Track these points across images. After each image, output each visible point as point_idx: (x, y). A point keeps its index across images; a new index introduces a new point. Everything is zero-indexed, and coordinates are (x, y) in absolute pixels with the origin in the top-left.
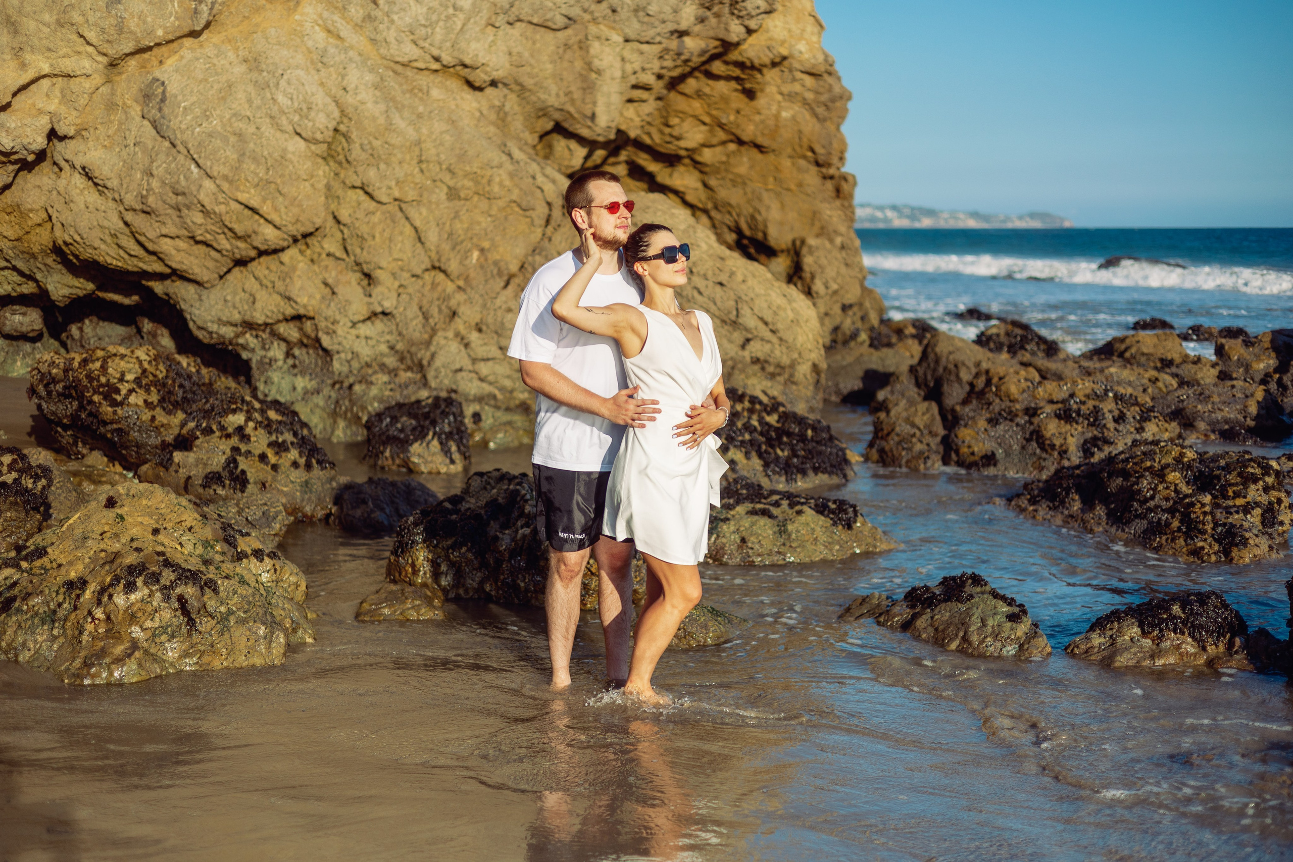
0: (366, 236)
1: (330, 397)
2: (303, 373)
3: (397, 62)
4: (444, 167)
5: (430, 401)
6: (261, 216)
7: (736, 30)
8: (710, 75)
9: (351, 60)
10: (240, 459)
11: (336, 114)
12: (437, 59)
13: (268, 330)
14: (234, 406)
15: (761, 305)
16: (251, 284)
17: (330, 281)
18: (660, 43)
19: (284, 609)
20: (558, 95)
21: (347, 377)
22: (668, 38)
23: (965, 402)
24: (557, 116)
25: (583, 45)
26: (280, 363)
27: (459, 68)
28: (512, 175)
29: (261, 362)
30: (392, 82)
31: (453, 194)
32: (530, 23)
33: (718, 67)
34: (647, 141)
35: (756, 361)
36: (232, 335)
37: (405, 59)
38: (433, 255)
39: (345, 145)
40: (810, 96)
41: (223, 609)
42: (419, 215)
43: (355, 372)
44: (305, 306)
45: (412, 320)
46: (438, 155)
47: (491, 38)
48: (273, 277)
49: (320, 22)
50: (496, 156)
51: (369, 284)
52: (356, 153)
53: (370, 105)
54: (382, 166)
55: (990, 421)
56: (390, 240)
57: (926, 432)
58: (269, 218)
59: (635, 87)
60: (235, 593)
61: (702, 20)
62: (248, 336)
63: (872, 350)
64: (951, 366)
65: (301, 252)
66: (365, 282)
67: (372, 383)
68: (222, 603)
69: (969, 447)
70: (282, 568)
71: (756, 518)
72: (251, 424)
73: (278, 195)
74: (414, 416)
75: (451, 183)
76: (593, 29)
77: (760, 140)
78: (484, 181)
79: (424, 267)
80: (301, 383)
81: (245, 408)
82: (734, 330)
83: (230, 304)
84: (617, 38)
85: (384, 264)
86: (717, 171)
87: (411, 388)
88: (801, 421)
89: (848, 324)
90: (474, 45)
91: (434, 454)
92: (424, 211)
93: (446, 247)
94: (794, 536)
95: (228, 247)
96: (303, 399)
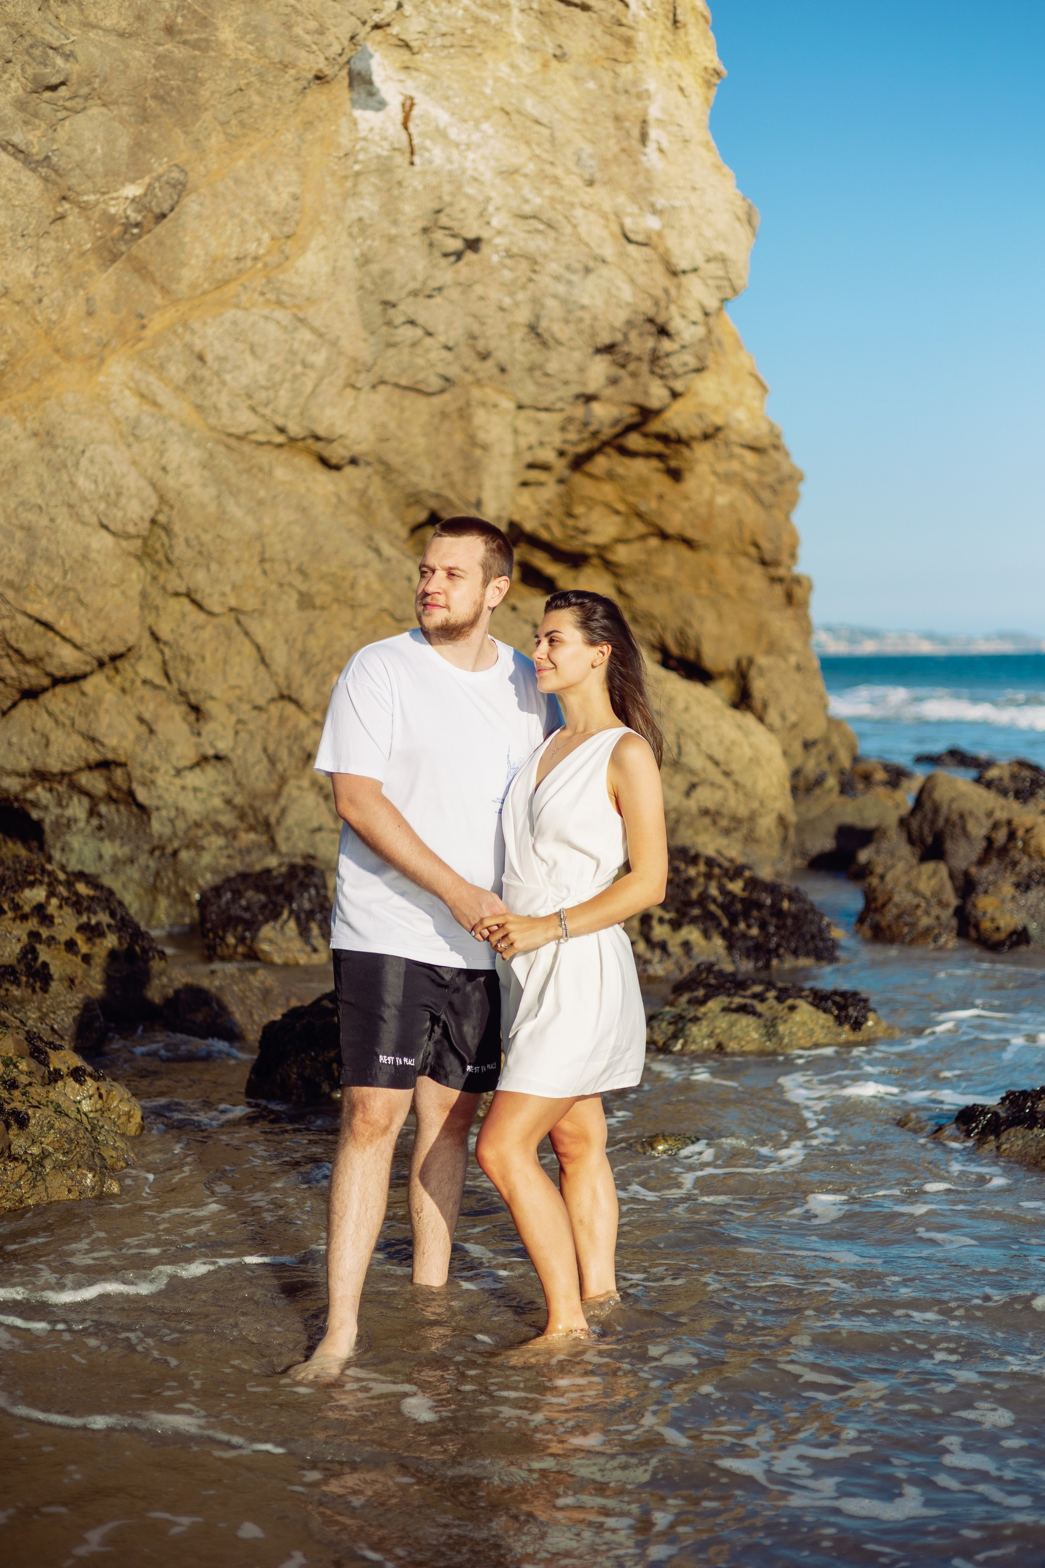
0: (193, 657)
1: (147, 867)
2: (112, 837)
3: (230, 435)
4: (294, 566)
5: (283, 869)
6: (57, 633)
7: (657, 394)
8: (624, 452)
9: (171, 432)
10: (40, 947)
11: (154, 500)
12: (281, 430)
13: (66, 781)
14: (31, 878)
15: (709, 740)
16: (44, 722)
17: (147, 716)
18: (561, 410)
19: (115, 1148)
20: (433, 477)
21: (170, 840)
22: (572, 404)
23: (982, 861)
24: (433, 504)
25: (464, 414)
26: (82, 824)
27: (310, 441)
28: (381, 577)
29: (57, 823)
30: (224, 460)
31: (306, 602)
32: (397, 385)
33: (634, 441)
34: (545, 535)
35: (705, 812)
36: (18, 788)
37: (240, 431)
38: (282, 681)
39: (165, 539)
40: (752, 476)
41: (35, 1150)
42: (261, 630)
43: (181, 834)
44: (114, 750)
45: (254, 765)
46: (285, 551)
47: (350, 403)
48: (71, 712)
49: (131, 384)
50: (360, 553)
51: (198, 720)
52: (180, 550)
53: (196, 489)
54: (214, 567)
55: (1017, 885)
56: (225, 661)
57: (934, 901)
58: (67, 635)
59: (531, 466)
60: (51, 1127)
61: (614, 381)
62: (39, 789)
63: (843, 799)
64: (955, 817)
65: (109, 679)
66: (192, 717)
67: (203, 848)
68: (34, 1142)
69: (993, 920)
70: (109, 1092)
71: (734, 1016)
72: (54, 901)
73: (78, 605)
74: (264, 890)
75: (303, 588)
76: (476, 393)
77: (690, 533)
78: (346, 584)
79: (269, 696)
80: (110, 849)
81: (46, 880)
82: (676, 772)
83: (15, 748)
84: (507, 404)
85: (216, 693)
86: (634, 573)
87: (254, 856)
88: (773, 889)
89: (811, 766)
90: (329, 412)
91: (290, 940)
92: (269, 624)
93: (297, 671)
94: (786, 1040)
95: (14, 673)
96: (112, 870)
